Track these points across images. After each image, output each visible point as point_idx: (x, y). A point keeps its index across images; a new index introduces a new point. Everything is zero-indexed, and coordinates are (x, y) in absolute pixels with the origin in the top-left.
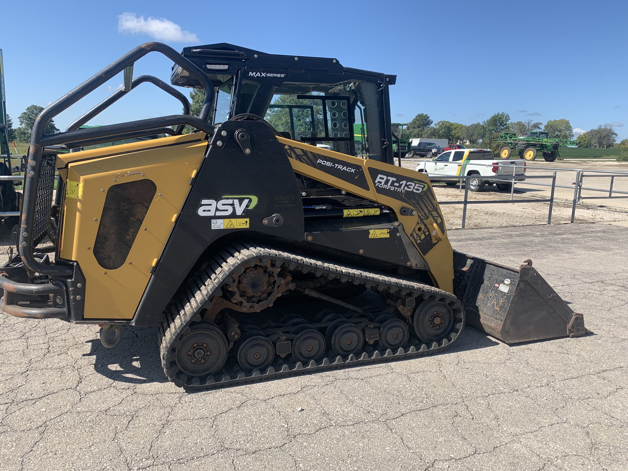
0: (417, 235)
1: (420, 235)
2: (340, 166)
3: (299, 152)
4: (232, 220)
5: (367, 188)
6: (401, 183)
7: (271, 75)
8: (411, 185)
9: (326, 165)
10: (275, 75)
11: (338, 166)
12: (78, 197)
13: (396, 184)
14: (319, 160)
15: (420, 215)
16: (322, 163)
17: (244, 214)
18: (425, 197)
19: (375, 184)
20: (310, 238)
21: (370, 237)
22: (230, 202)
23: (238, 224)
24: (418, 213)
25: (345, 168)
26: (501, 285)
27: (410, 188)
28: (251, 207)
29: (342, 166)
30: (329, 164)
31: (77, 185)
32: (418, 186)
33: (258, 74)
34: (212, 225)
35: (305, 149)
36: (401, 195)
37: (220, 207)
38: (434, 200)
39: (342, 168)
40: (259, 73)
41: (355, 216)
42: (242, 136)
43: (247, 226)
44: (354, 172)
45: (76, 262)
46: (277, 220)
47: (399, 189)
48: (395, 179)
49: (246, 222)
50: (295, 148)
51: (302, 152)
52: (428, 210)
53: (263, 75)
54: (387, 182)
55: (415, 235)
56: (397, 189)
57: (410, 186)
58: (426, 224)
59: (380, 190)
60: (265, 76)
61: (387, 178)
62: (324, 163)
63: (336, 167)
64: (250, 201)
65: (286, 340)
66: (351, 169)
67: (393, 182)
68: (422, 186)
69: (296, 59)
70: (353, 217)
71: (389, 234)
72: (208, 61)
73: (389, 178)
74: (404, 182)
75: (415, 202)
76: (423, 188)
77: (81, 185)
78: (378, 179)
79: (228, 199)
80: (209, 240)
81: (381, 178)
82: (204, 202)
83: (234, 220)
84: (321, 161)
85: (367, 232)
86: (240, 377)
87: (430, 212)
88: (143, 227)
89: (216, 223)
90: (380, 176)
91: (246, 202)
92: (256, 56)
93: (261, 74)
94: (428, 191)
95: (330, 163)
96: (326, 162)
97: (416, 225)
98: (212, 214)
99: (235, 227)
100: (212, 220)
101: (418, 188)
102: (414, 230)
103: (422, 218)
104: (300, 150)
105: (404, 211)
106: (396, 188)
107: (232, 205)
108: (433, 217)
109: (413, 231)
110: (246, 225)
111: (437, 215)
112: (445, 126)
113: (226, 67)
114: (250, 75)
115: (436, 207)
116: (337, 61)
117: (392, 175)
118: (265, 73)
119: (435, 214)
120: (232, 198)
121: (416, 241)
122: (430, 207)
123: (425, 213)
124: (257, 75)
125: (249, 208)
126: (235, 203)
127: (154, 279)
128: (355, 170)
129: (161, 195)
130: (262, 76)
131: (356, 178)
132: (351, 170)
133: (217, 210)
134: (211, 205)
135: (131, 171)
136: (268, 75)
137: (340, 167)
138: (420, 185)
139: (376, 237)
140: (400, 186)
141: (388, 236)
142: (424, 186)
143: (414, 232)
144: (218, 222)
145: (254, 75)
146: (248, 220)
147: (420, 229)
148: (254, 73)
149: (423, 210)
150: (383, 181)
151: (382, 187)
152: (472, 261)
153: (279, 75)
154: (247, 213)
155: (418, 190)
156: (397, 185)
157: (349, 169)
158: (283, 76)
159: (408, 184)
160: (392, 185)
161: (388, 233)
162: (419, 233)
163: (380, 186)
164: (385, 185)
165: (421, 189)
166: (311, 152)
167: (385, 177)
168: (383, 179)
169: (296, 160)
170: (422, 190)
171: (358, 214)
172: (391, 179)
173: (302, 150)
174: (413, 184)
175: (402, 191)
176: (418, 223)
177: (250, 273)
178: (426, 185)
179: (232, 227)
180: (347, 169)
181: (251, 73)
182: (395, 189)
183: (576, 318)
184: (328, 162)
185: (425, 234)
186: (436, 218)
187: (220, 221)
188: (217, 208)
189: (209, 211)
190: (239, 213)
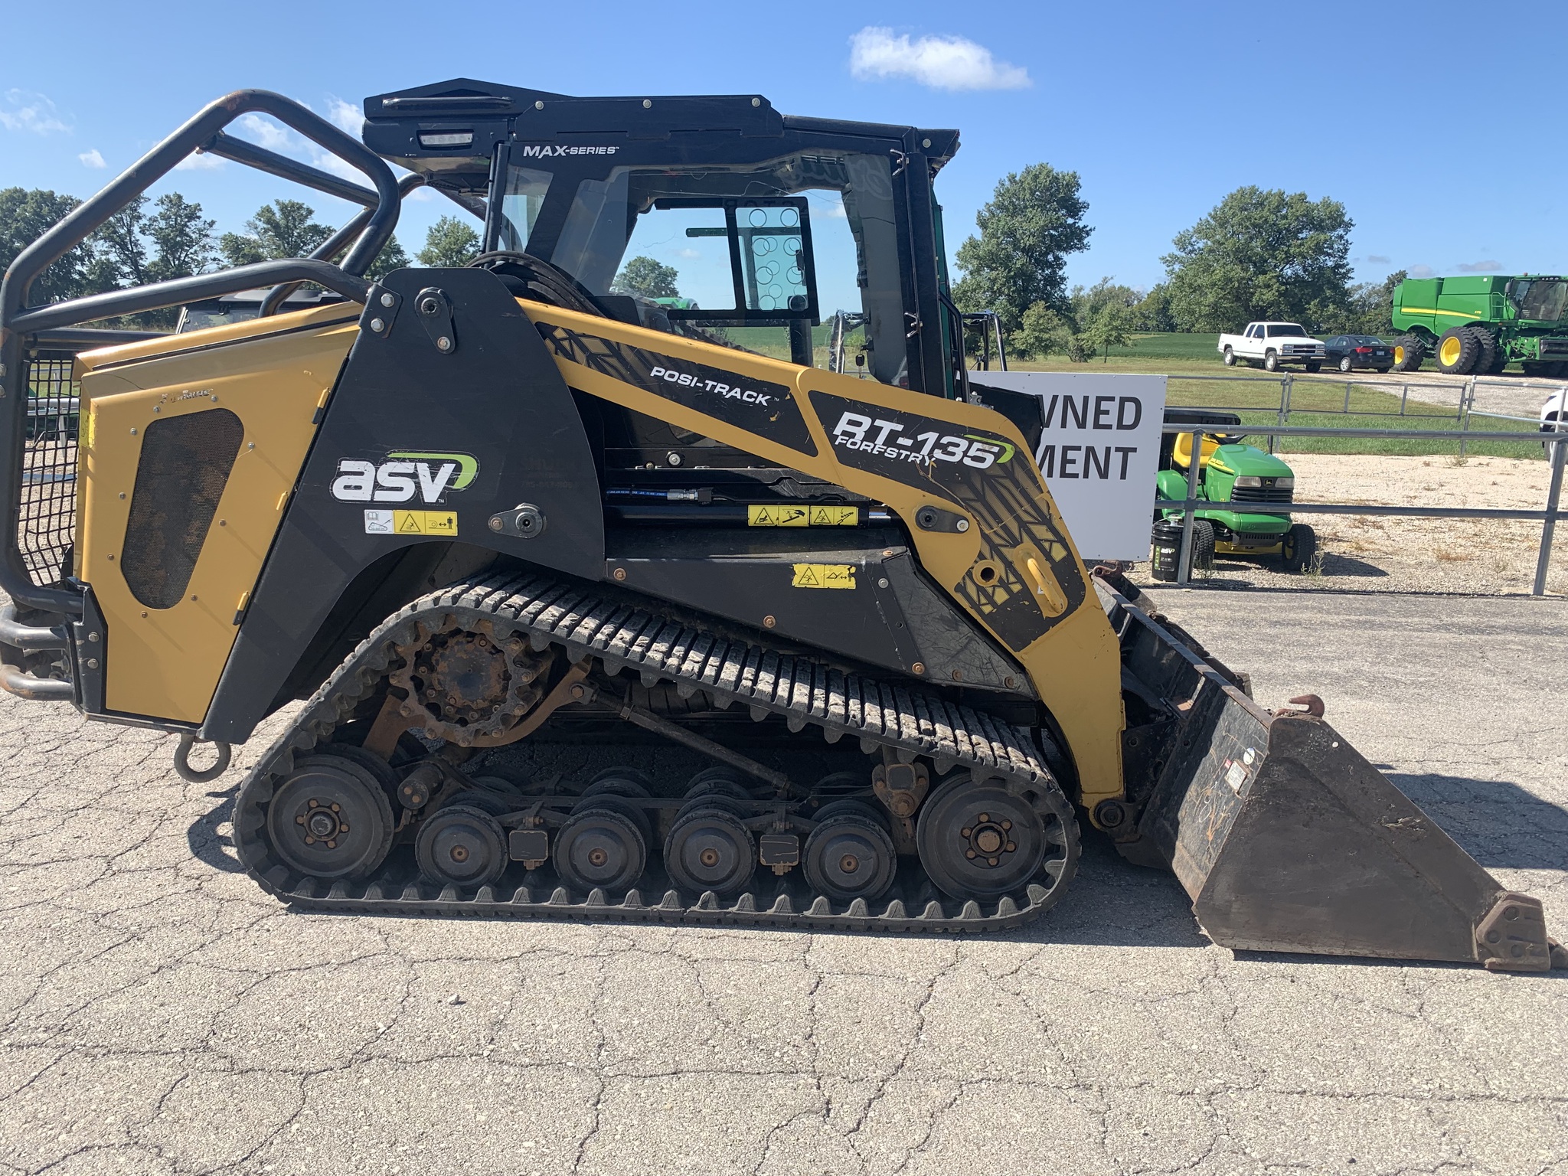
0: (980, 590)
1: (990, 590)
2: (720, 385)
3: (597, 348)
4: (414, 513)
5: (811, 450)
6: (920, 438)
7: (582, 151)
8: (957, 445)
9: (679, 381)
10: (591, 150)
11: (714, 387)
12: (88, 443)
13: (901, 441)
14: (656, 368)
15: (987, 532)
16: (666, 378)
17: (443, 501)
18: (1008, 483)
19: (832, 438)
20: (619, 574)
21: (795, 582)
22: (408, 468)
23: (429, 524)
24: (983, 527)
25: (737, 393)
26: (1235, 765)
27: (953, 454)
28: (461, 484)
29: (727, 388)
30: (686, 380)
32: (978, 450)
33: (548, 151)
34: (367, 523)
35: (613, 339)
36: (922, 473)
37: (385, 480)
38: (1037, 491)
39: (728, 392)
40: (548, 148)
41: (781, 524)
42: (430, 306)
43: (453, 531)
44: (765, 404)
45: (89, 584)
46: (525, 522)
47: (913, 454)
48: (899, 428)
49: (450, 521)
50: (584, 335)
51: (604, 347)
52: (1018, 518)
53: (560, 151)
54: (872, 434)
55: (972, 590)
56: (907, 457)
57: (951, 449)
58: (1010, 559)
59: (847, 456)
60: (563, 154)
61: (873, 422)
62: (672, 376)
63: (708, 389)
64: (458, 468)
65: (536, 826)
66: (755, 394)
67: (894, 435)
68: (996, 449)
69: (646, 104)
70: (776, 527)
71: (853, 579)
72: (423, 126)
73: (878, 423)
74: (932, 437)
75: (971, 496)
76: (997, 456)
77: (92, 419)
78: (842, 426)
79: (403, 460)
80: (362, 559)
81: (851, 422)
82: (346, 465)
83: (418, 515)
84: (663, 371)
85: (788, 571)
87: (1023, 525)
88: (218, 518)
89: (377, 519)
90: (847, 416)
91: (447, 470)
92: (539, 104)
93: (554, 150)
94: (1016, 466)
95: (691, 378)
96: (677, 374)
97: (976, 562)
98: (364, 495)
99: (423, 533)
100: (366, 512)
101: (980, 454)
102: (969, 574)
103: (997, 541)
104: (598, 341)
105: (928, 519)
106: (904, 453)
107: (414, 476)
108: (1037, 542)
109: (964, 578)
110: (450, 528)
111: (1050, 536)
113: (467, 138)
114: (525, 155)
115: (1045, 511)
116: (765, 103)
117: (889, 415)
118: (565, 147)
119: (1041, 532)
120: (411, 460)
121: (977, 607)
122: (1026, 511)
123: (1005, 528)
124: (544, 153)
125: (455, 487)
126: (420, 472)
128: (768, 397)
129: (253, 447)
130: (556, 155)
131: (773, 419)
132: (756, 398)
133: (377, 486)
134: (362, 474)
135: (191, 390)
136: (574, 151)
137: (722, 388)
138: (987, 447)
139: (812, 584)
140: (918, 447)
141: (851, 584)
142: (1003, 450)
143: (968, 580)
144: (379, 517)
145: (537, 155)
146: (454, 515)
147: (987, 574)
148: (537, 148)
149: (999, 520)
150: (860, 433)
151: (856, 447)
152: (1202, 684)
153: (601, 150)
154: (449, 499)
155: (982, 460)
156: (909, 442)
157: (749, 396)
158: (612, 150)
159: (945, 440)
160: (891, 440)
161: (851, 575)
162: (987, 585)
163: (848, 445)
164: (865, 443)
165: (990, 459)
166: (632, 348)
167: (867, 422)
168: (859, 424)
169: (589, 366)
170: (995, 460)
171: (791, 519)
172: (887, 427)
173: (606, 342)
174: (964, 444)
175: (923, 460)
176: (981, 556)
177: (456, 648)
178: (1008, 447)
179: (414, 531)
180: (742, 396)
181: (528, 148)
182: (899, 454)
183: (1507, 909)
184: (682, 376)
185: (1009, 591)
186: (1046, 545)
187: (385, 515)
188: (376, 481)
189: (359, 488)
190: (431, 494)
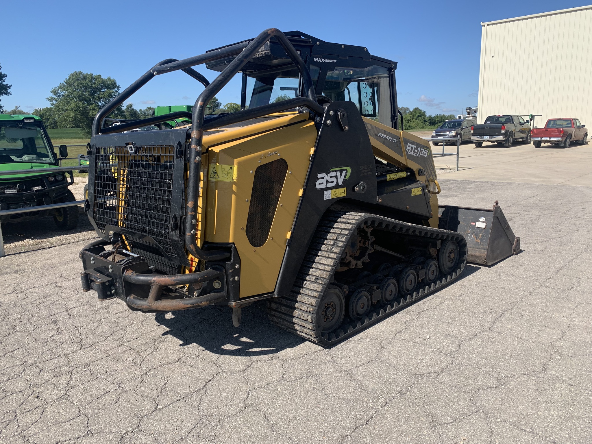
5: (402, 155)
10: (330, 61)
11: (388, 138)
12: (233, 180)
15: (427, 174)
17: (343, 184)
18: (429, 160)
19: (406, 151)
20: (380, 200)
21: (412, 195)
22: (335, 174)
23: (339, 193)
25: (392, 139)
26: (477, 223)
27: (422, 153)
28: (347, 177)
29: (390, 138)
30: (384, 136)
31: (231, 168)
32: (425, 152)
34: (325, 196)
35: (372, 124)
36: (418, 160)
37: (330, 180)
40: (320, 59)
41: (393, 179)
42: (343, 115)
43: (345, 195)
44: (396, 142)
45: (233, 243)
46: (363, 187)
49: (344, 191)
51: (371, 127)
53: (323, 60)
58: (429, 181)
59: (409, 156)
60: (324, 62)
62: (382, 135)
64: (347, 172)
65: (377, 289)
67: (415, 149)
68: (427, 151)
69: (343, 46)
71: (421, 191)
74: (419, 149)
75: (424, 165)
76: (428, 153)
77: (235, 168)
78: (408, 148)
79: (333, 171)
80: (323, 209)
82: (320, 176)
83: (337, 190)
84: (380, 133)
85: (410, 191)
86: (359, 326)
87: (431, 171)
88: (279, 204)
89: (327, 194)
91: (344, 172)
92: (318, 43)
93: (321, 60)
94: (430, 155)
97: (425, 183)
98: (323, 186)
99: (338, 197)
100: (324, 192)
103: (428, 177)
105: (421, 172)
107: (336, 177)
110: (344, 193)
112: (233, 108)
114: (314, 61)
115: (433, 167)
116: (367, 50)
117: (414, 143)
120: (335, 171)
122: (431, 168)
124: (319, 61)
125: (346, 179)
126: (338, 175)
127: (289, 250)
128: (396, 140)
129: (290, 173)
130: (322, 62)
133: (328, 182)
134: (323, 178)
135: (271, 152)
136: (327, 61)
139: (415, 194)
140: (418, 152)
145: (317, 61)
146: (345, 189)
148: (317, 59)
149: (428, 171)
150: (410, 148)
151: (409, 153)
152: (443, 209)
153: (332, 61)
154: (345, 183)
155: (425, 154)
157: (394, 140)
158: (335, 61)
159: (421, 150)
160: (414, 151)
164: (411, 152)
166: (375, 127)
167: (411, 145)
171: (395, 177)
172: (414, 146)
174: (424, 150)
175: (418, 156)
178: (430, 150)
179: (336, 197)
181: (315, 58)
183: (516, 241)
185: (428, 190)
187: (329, 192)
188: (327, 180)
189: (323, 183)
190: (340, 183)
